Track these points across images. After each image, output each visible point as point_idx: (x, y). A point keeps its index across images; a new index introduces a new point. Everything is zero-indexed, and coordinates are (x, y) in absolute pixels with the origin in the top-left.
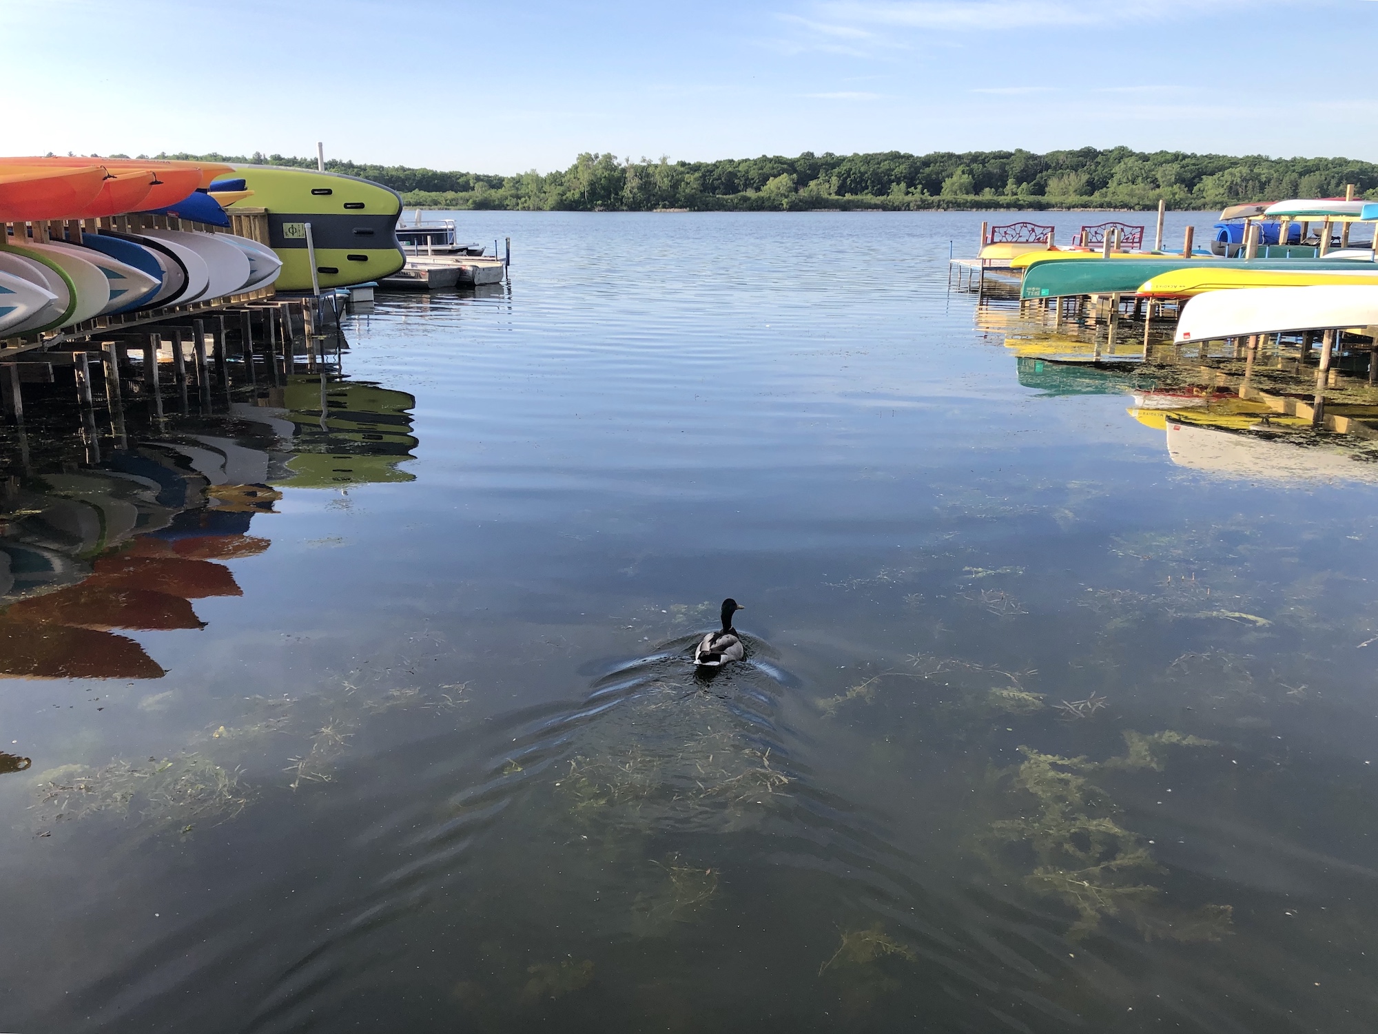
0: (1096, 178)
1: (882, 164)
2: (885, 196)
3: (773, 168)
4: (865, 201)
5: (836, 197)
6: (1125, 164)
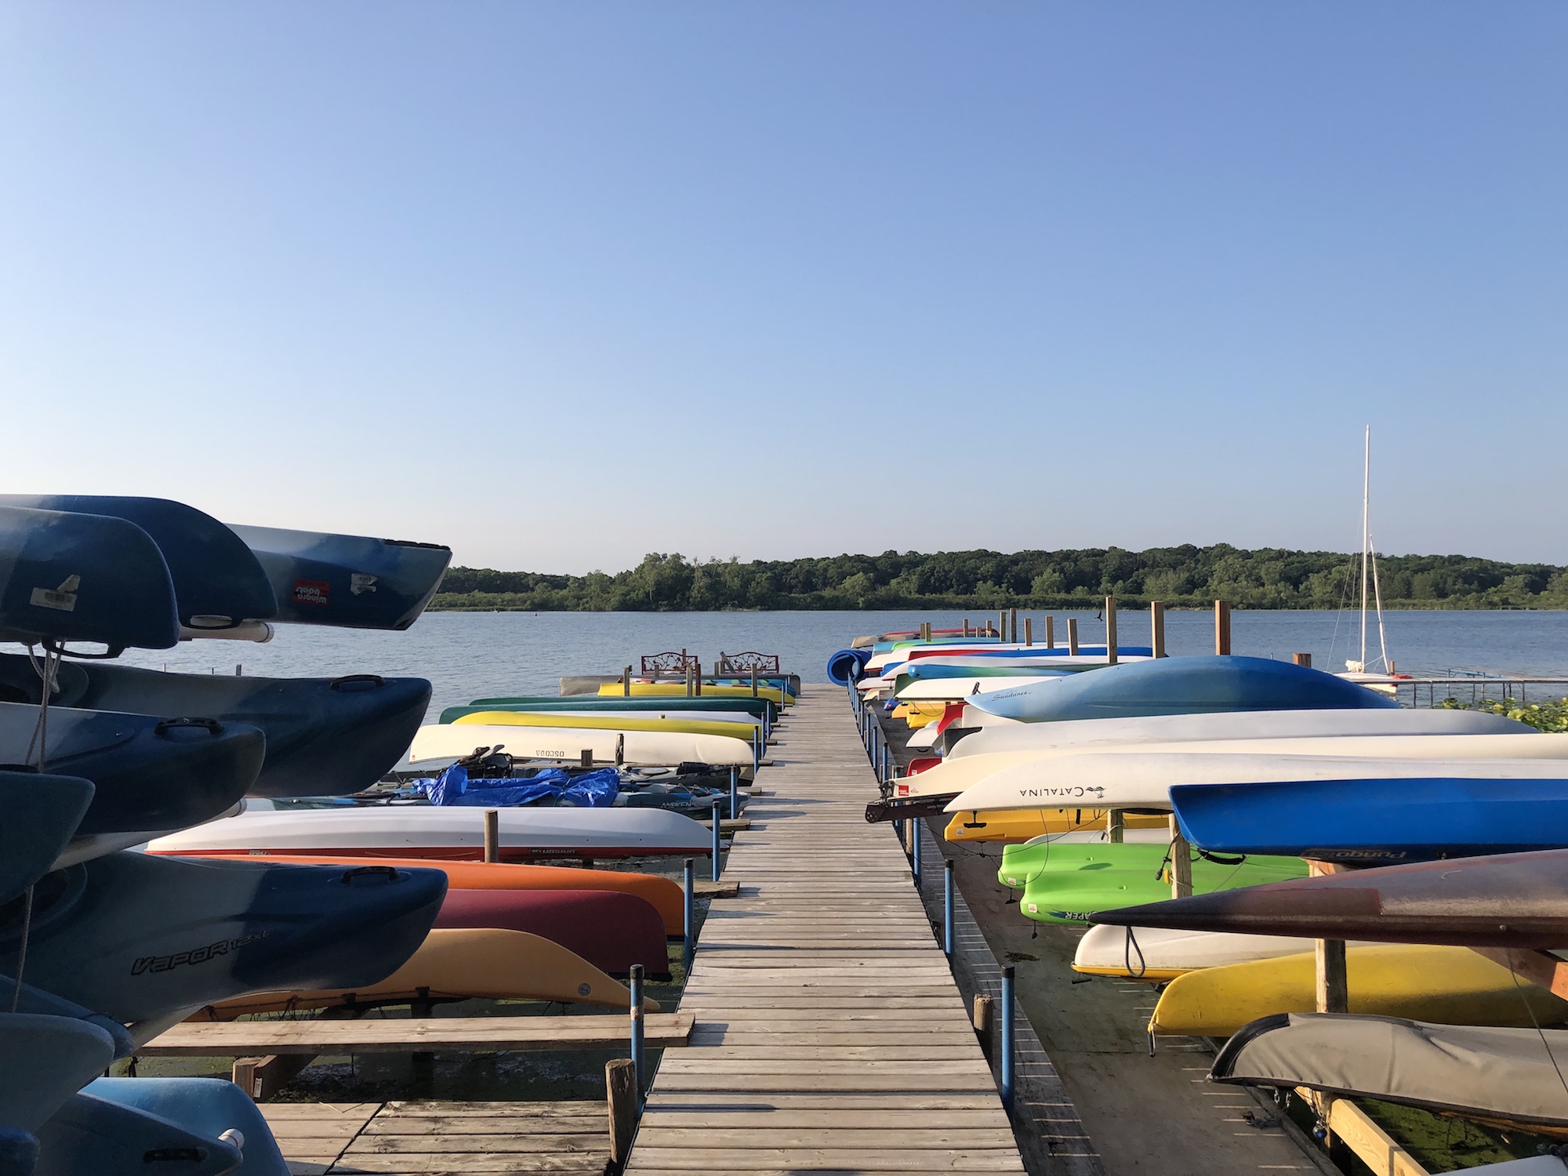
0: (1197, 576)
1: (968, 562)
2: (968, 596)
3: (853, 567)
4: (947, 600)
5: (917, 596)
6: (1225, 561)
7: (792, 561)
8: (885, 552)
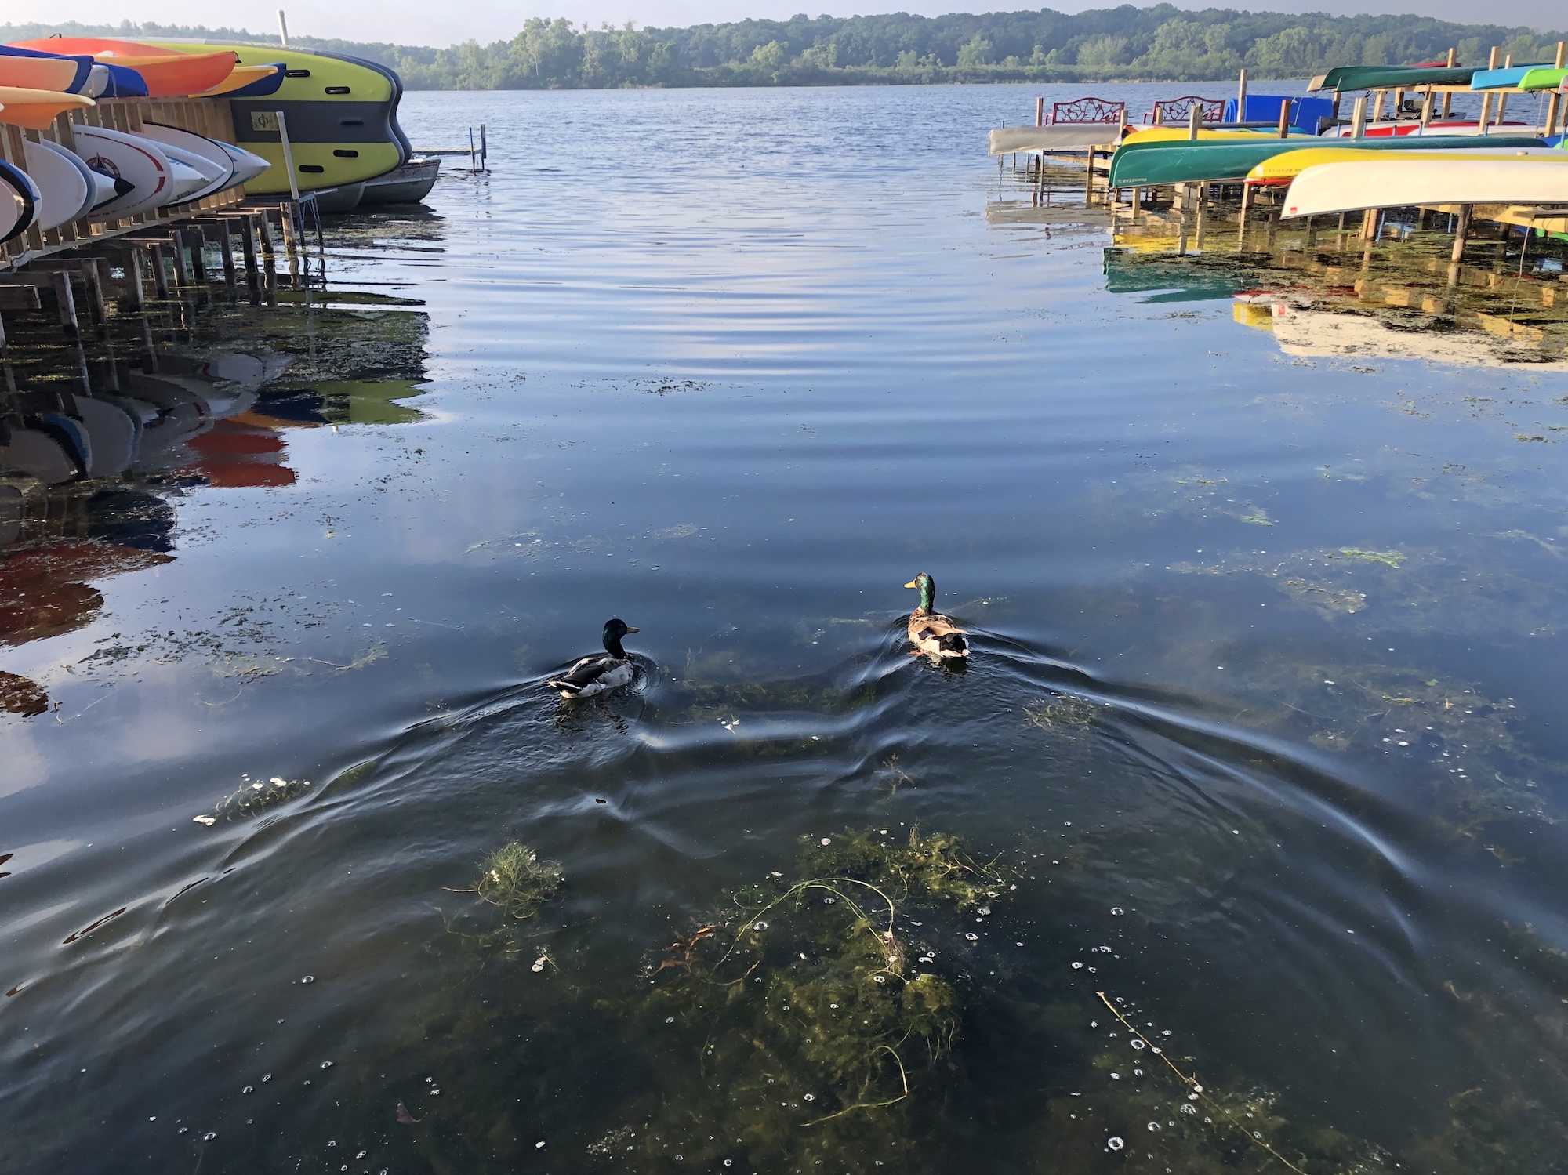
0: (1135, 44)
1: (887, 28)
2: (893, 67)
3: (759, 34)
4: (869, 74)
5: (836, 69)
6: (1169, 25)
8: (794, 17)
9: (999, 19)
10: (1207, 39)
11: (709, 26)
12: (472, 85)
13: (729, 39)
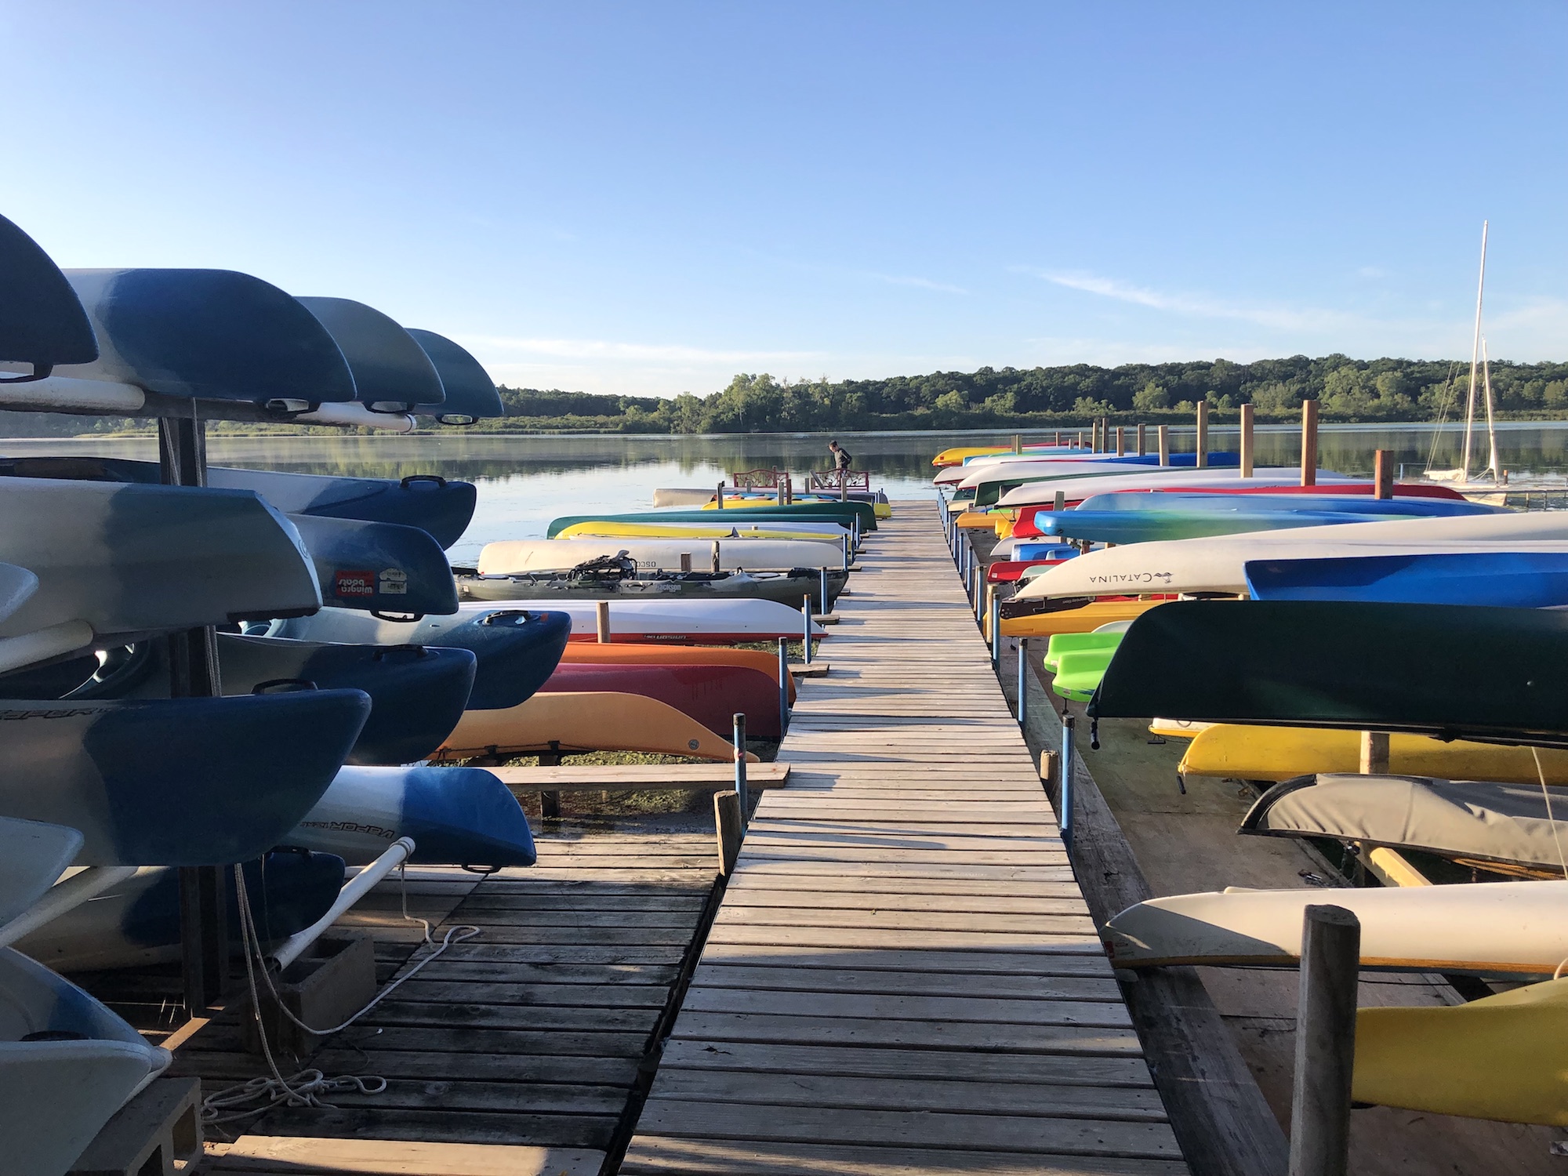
0: (1307, 389)
1: (1065, 380)
2: (1067, 412)
3: (946, 384)
4: (1045, 417)
5: (1012, 413)
6: (1339, 372)
7: (883, 380)
8: (980, 370)
9: (1175, 369)
10: (1379, 386)
11: (904, 378)
12: (684, 430)
13: (918, 388)
